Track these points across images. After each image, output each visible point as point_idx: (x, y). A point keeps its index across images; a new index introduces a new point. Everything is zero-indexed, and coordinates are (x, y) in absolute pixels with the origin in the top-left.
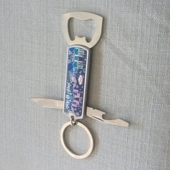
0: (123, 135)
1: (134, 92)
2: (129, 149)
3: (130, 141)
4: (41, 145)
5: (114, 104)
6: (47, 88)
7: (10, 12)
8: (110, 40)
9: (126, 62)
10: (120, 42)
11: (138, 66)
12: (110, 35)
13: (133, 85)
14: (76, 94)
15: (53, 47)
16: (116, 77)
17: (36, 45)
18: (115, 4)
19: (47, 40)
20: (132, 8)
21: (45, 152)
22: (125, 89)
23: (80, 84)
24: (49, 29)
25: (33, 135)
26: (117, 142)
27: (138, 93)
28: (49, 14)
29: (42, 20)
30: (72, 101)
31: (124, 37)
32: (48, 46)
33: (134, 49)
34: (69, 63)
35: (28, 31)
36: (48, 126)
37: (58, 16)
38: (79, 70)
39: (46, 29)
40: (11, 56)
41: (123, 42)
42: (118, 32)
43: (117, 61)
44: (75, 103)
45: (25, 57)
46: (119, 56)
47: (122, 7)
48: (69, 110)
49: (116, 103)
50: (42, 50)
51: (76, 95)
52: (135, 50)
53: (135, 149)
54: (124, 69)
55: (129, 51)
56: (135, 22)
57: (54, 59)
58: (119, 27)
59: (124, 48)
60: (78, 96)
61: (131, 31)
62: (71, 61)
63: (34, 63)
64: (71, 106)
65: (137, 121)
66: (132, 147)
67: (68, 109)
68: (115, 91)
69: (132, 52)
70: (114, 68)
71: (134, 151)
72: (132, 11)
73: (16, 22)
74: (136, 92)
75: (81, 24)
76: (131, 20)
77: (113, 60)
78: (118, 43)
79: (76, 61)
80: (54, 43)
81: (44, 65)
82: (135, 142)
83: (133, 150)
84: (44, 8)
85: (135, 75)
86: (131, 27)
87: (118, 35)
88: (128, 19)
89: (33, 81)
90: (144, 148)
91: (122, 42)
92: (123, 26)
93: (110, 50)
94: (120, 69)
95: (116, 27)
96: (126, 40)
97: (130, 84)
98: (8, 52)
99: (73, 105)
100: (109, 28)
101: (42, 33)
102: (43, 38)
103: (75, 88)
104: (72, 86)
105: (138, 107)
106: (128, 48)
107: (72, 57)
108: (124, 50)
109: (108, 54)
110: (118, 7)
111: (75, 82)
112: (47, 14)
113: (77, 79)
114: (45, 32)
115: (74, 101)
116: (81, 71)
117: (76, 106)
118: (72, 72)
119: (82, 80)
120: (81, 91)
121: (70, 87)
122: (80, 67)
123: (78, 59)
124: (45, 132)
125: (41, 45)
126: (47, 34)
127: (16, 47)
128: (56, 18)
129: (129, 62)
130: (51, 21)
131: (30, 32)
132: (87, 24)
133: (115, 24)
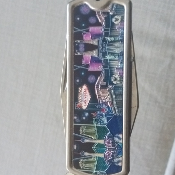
14: (95, 61)
23: (85, 87)
30: (104, 40)
34: (120, 136)
38: (89, 120)
48: (111, 13)
51: (93, 58)
60: (88, 56)
62: (116, 139)
64: (107, 25)
67: (113, 16)
79: (101, 142)
103: (97, 74)
104: (107, 79)
107: (114, 150)
113: (94, 99)
115: (98, 42)
116: (84, 118)
117: (91, 29)
118: (108, 112)
119: (80, 97)
120: (81, 70)
121: (112, 74)
122: (87, 128)
123: (94, 147)
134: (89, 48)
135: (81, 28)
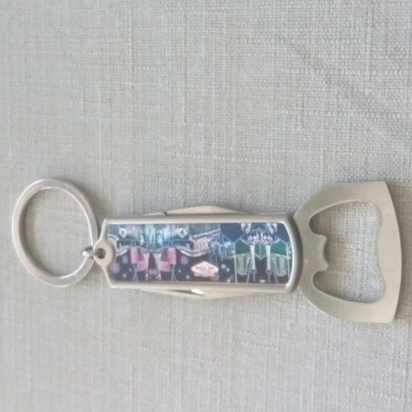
0: (392, 358)
4: (120, 408)
5: (359, 266)
7: (14, 13)
8: (343, 71)
9: (395, 134)
10: (374, 73)
12: (343, 57)
15: (155, 107)
17: (99, 104)
19: (133, 87)
24: (139, 54)
25: (92, 379)
26: (373, 380)
28: (139, 9)
29: (117, 30)
31: (387, 57)
32: (140, 106)
35: (71, 65)
36: (141, 348)
37: (169, 13)
39: (130, 54)
40: (19, 143)
41: (386, 73)
42: (366, 44)
43: (365, 132)
45: (63, 145)
46: (372, 116)
49: (366, 262)
50: (118, 120)
54: (390, 155)
55: (405, 101)
57: (159, 142)
58: (369, 29)
59: (387, 91)
63: (93, 160)
68: (362, 223)
70: (356, 154)
73: (32, 40)
75: (244, 30)
77: (354, 132)
78: (367, 78)
80: (159, 93)
81: (127, 163)
87: (368, 53)
91: (380, 74)
92: (383, 24)
93: (341, 101)
94: (376, 156)
95: (362, 29)
96: (394, 68)
100: (337, 34)
101: (119, 67)
102: (122, 83)
106: (402, 91)
108: (387, 99)
109: (334, 115)
112: (135, 9)
114: (126, 63)
124: (131, 368)
125: (116, 104)
126: (135, 68)
127: (32, 116)
128: (163, 19)
129: (407, 134)
130: (146, 29)
131: (79, 67)
132: (266, 30)
133: (358, 22)
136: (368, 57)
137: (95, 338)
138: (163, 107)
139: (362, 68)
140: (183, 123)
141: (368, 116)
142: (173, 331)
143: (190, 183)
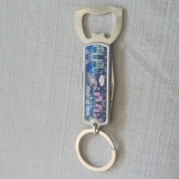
0: (137, 148)
1: (154, 102)
2: (143, 164)
3: (145, 155)
4: (39, 157)
5: (129, 114)
6: (51, 93)
7: (15, 6)
8: (131, 44)
9: (146, 69)
10: (141, 46)
11: (160, 73)
12: (131, 39)
13: (153, 94)
14: (97, 97)
15: (63, 48)
16: (134, 85)
17: (43, 44)
18: (139, 6)
19: (56, 40)
20: (158, 11)
21: (43, 164)
22: (143, 98)
23: (102, 85)
24: (59, 28)
25: (30, 145)
26: (130, 156)
27: (157, 103)
28: (61, 11)
29: (52, 18)
30: (93, 105)
31: (146, 41)
32: (57, 47)
33: (157, 55)
35: (34, 28)
36: (49, 136)
37: (72, 14)
39: (56, 27)
40: (11, 54)
41: (146, 47)
42: (140, 35)
43: (136, 67)
44: (97, 108)
45: (28, 57)
46: (139, 61)
47: (148, 9)
49: (132, 113)
50: (49, 51)
51: (98, 98)
52: (158, 57)
53: (150, 164)
54: (144, 76)
55: (151, 57)
56: (161, 26)
57: (63, 61)
58: (141, 30)
59: (145, 53)
60: (100, 99)
61: (155, 35)
63: (38, 64)
64: (92, 112)
65: (155, 133)
66: (147, 162)
68: (132, 99)
69: (155, 58)
70: (132, 74)
71: (149, 166)
72: (158, 14)
73: (20, 17)
74: (156, 103)
75: (98, 24)
76: (156, 23)
77: (132, 66)
78: (139, 48)
79: (94, 60)
80: (65, 43)
81: (50, 67)
82: (150, 156)
83: (147, 165)
84: (56, 4)
85: (156, 83)
86: (155, 31)
87: (140, 39)
88: (153, 22)
89: (36, 85)
90: (160, 163)
91: (143, 46)
92: (146, 29)
93: (129, 54)
94: (139, 76)
95: (139, 30)
96: (148, 45)
97: (150, 93)
98: (8, 50)
99: (95, 110)
100: (130, 30)
101: (51, 32)
102: (52, 37)
103: (96, 91)
104: (92, 88)
105: (156, 118)
106: (150, 54)
107: (90, 57)
108: (145, 56)
110: (142, 9)
111: (95, 84)
112: (59, 11)
113: (98, 80)
114: (54, 30)
115: (96, 105)
116: (102, 71)
117: (99, 111)
118: (91, 74)
119: (104, 81)
120: (103, 93)
121: (90, 90)
122: (101, 67)
123: (98, 58)
124: (44, 142)
125: (49, 45)
126: (57, 33)
127: (18, 45)
128: (69, 16)
129: (151, 69)
130: (62, 19)
131: (37, 29)
132: (105, 25)
133: (138, 27)
134: (99, 103)
135: (103, 112)
136: (140, 40)
137: (32, 130)
138: (66, 48)
139: (138, 44)
140: (73, 55)
141: (138, 61)
142: (61, 130)
143: (73, 77)
